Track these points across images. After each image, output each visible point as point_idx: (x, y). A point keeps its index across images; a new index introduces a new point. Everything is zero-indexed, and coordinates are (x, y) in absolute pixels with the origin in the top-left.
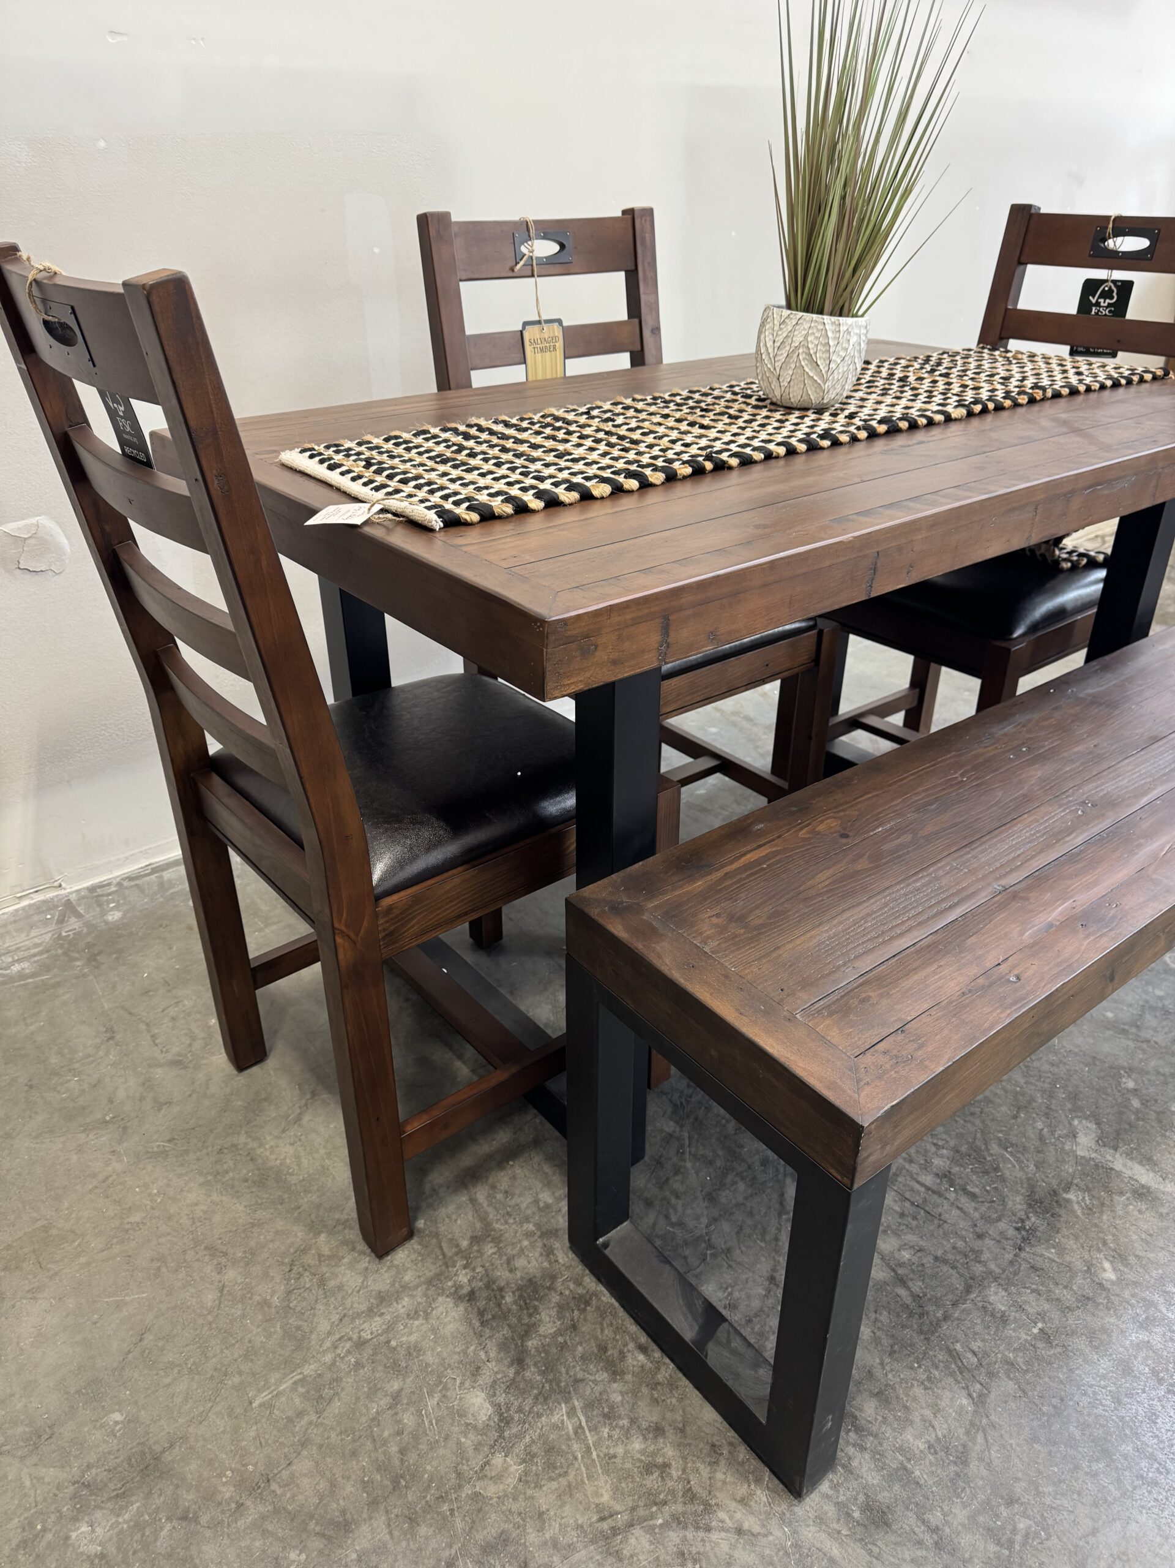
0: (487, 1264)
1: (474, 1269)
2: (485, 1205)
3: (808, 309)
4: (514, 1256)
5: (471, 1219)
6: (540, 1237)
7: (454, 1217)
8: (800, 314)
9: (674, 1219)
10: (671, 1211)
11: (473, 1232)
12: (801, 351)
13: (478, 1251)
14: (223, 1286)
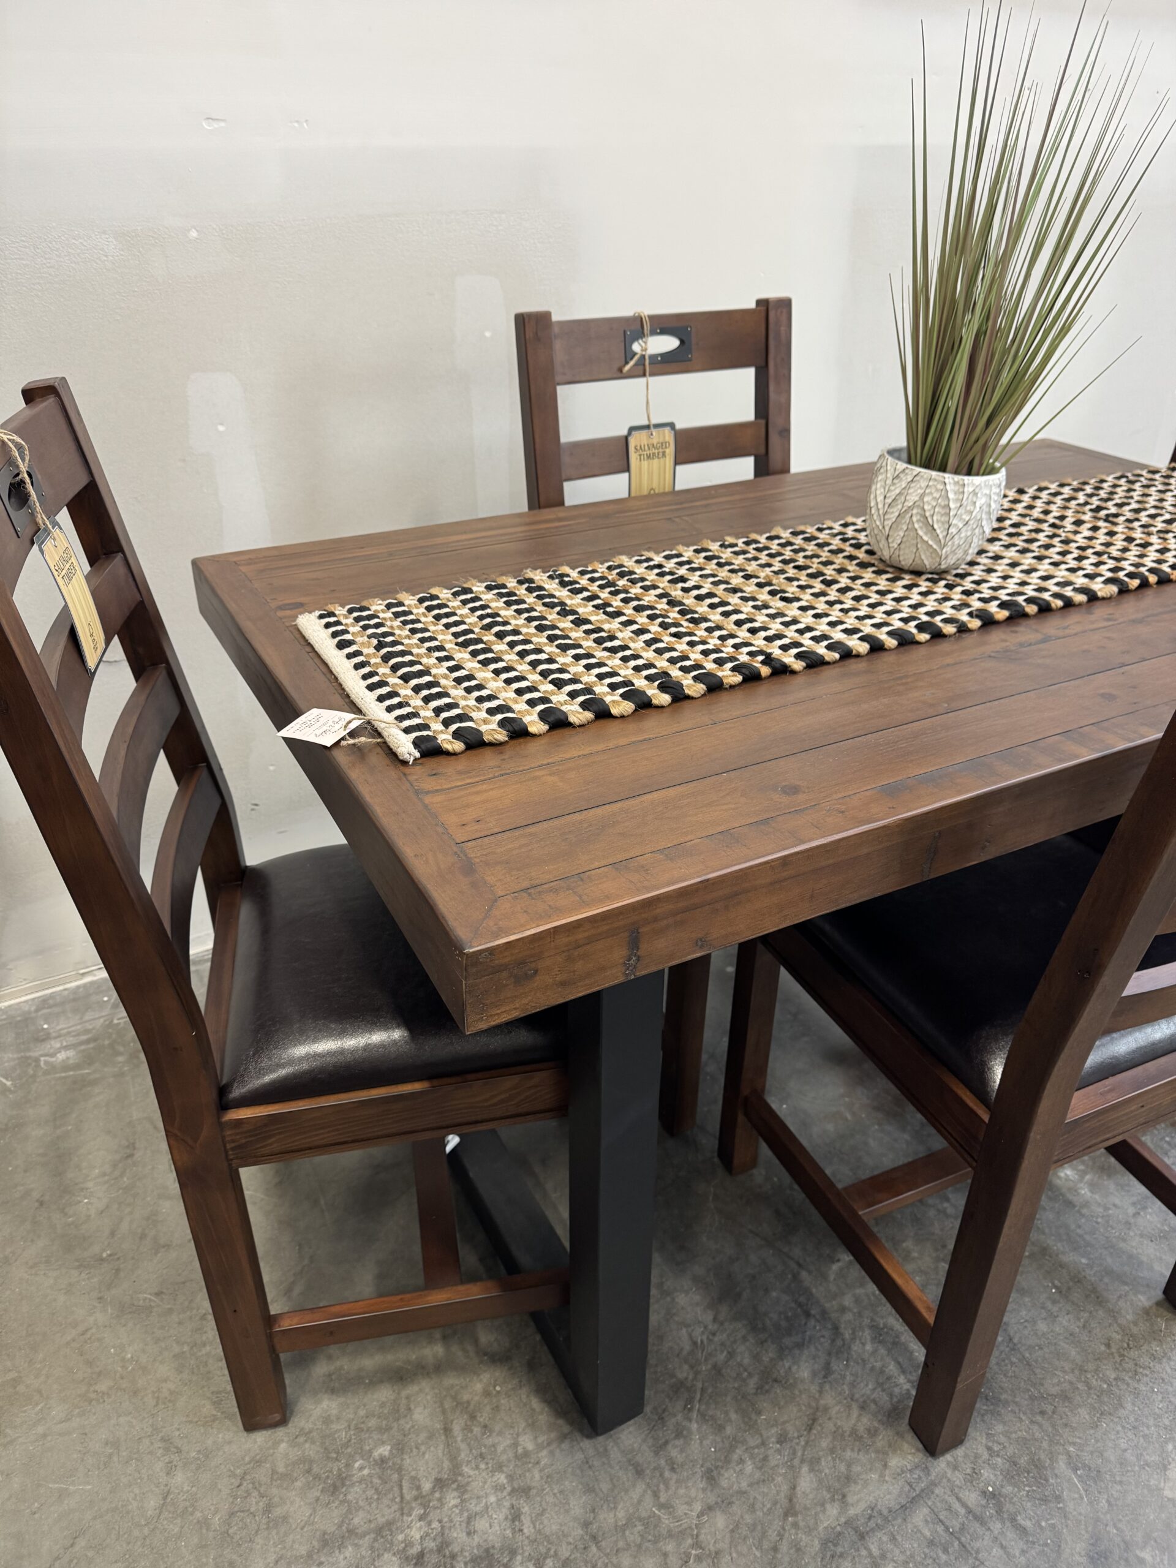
0: (446, 1520)
1: (429, 1523)
2: (459, 1439)
3: (927, 465)
4: (476, 1514)
5: (440, 1454)
6: (509, 1494)
7: (423, 1448)
8: (918, 469)
9: (662, 1500)
10: (662, 1486)
11: (439, 1472)
12: (915, 511)
13: (440, 1500)
14: (168, 1493)
